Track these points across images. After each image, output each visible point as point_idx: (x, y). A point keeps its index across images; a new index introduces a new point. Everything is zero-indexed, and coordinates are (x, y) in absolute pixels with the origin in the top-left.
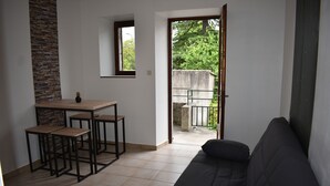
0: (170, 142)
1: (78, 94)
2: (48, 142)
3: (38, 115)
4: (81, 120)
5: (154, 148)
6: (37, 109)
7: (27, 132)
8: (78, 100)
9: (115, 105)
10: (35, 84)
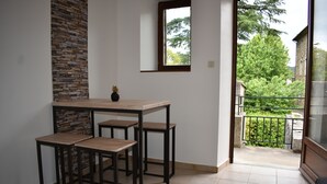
0: (231, 161)
1: (115, 89)
2: (70, 157)
3: (55, 118)
4: (112, 127)
5: (214, 170)
6: (56, 109)
7: (39, 143)
8: (115, 97)
9: (168, 107)
10: (54, 73)
